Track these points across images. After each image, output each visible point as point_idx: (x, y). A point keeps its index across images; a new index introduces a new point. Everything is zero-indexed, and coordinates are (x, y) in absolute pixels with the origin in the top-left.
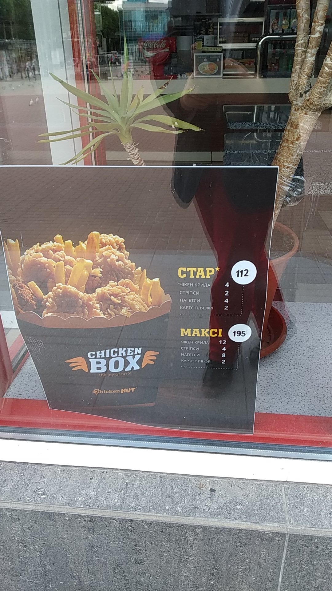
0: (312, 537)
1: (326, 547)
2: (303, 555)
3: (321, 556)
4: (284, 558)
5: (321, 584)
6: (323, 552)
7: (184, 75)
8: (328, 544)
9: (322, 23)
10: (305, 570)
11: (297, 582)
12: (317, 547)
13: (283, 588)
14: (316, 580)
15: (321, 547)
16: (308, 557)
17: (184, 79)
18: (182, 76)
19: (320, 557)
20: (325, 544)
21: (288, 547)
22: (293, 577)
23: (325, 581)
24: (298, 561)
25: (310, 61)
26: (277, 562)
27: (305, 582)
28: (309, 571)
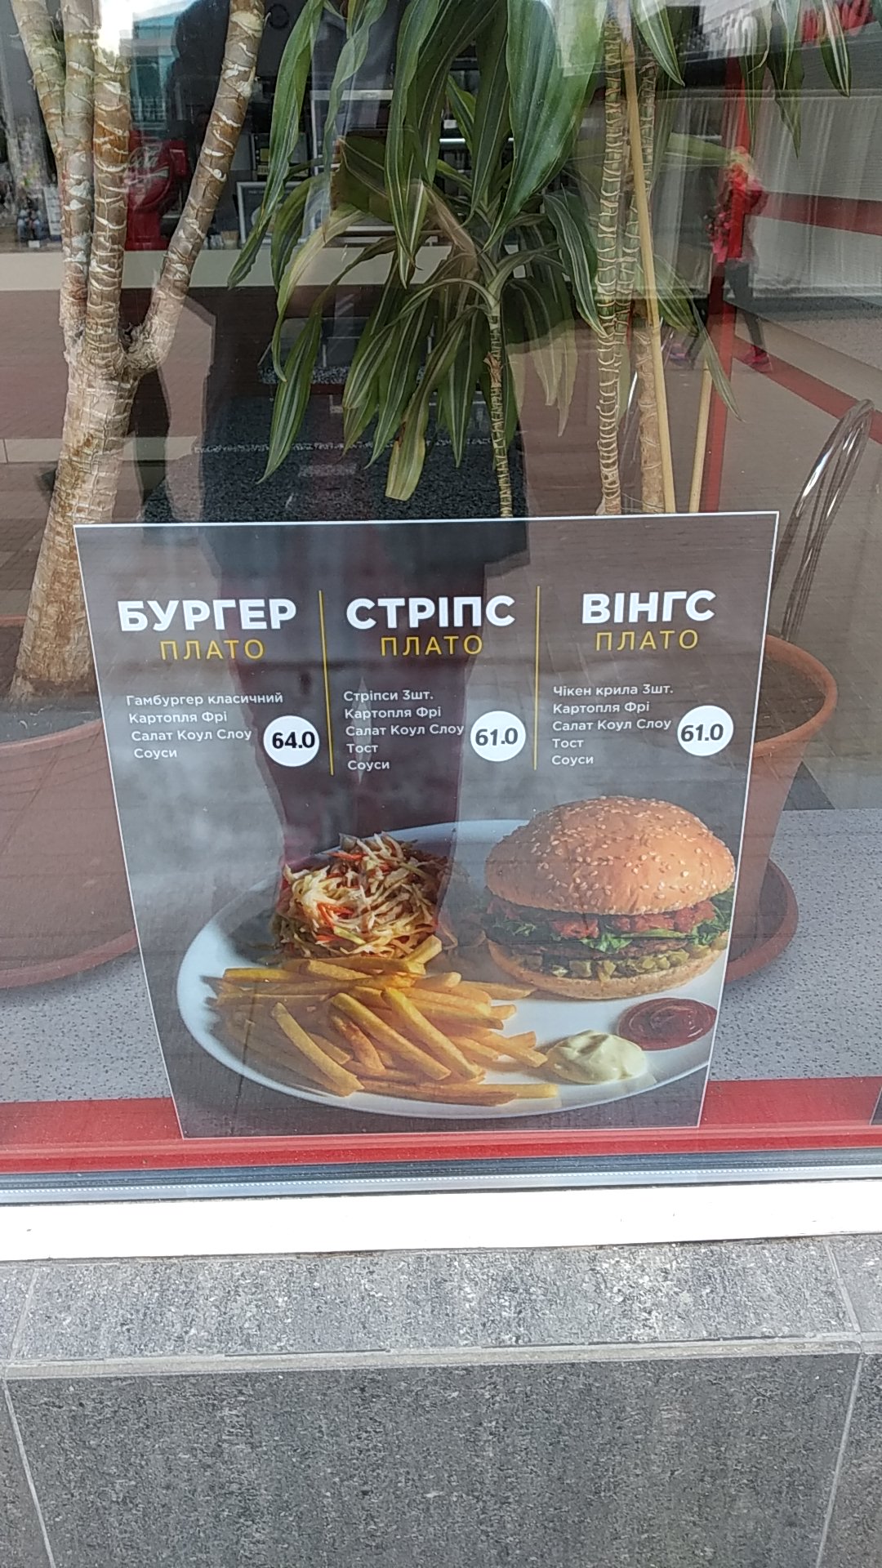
0: (59, 1381)
1: (101, 1403)
2: (58, 1429)
3: (99, 1425)
4: (20, 1442)
5: (128, 1492)
6: (100, 1414)
7: (217, 236)
8: (102, 1394)
9: (77, 180)
10: (77, 1463)
11: (72, 1495)
12: (81, 1404)
13: (47, 1515)
14: (112, 1484)
15: (90, 1405)
16: (71, 1430)
17: (216, 249)
18: (212, 240)
19: (99, 1428)
20: (95, 1396)
21: (16, 1412)
22: (58, 1483)
23: (133, 1483)
24: (54, 1445)
25: (73, 265)
26: (6, 1451)
27: (90, 1493)
28: (87, 1464)
